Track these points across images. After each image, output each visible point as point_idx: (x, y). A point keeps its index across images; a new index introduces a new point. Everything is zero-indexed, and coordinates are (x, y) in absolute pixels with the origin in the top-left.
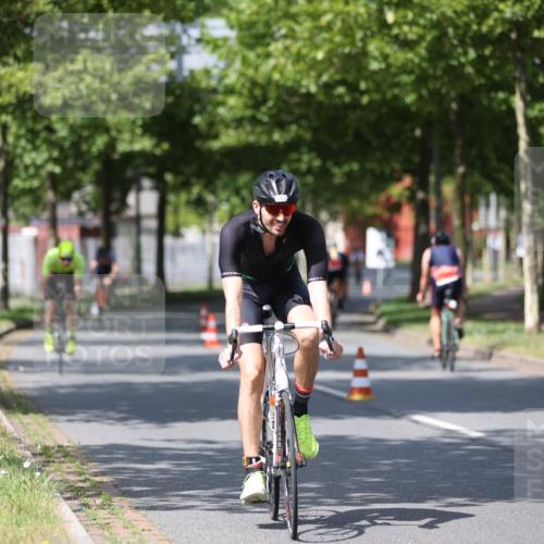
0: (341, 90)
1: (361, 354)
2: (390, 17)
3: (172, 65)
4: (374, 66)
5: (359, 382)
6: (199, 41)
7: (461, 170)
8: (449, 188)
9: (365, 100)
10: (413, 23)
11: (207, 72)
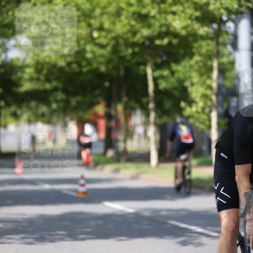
0: (75, 66)
1: (82, 177)
2: (95, 34)
3: (3, 56)
4: (89, 55)
5: (82, 189)
6: (15, 46)
7: (125, 99)
8: (120, 107)
9: (85, 70)
10: (105, 37)
11: (18, 59)
